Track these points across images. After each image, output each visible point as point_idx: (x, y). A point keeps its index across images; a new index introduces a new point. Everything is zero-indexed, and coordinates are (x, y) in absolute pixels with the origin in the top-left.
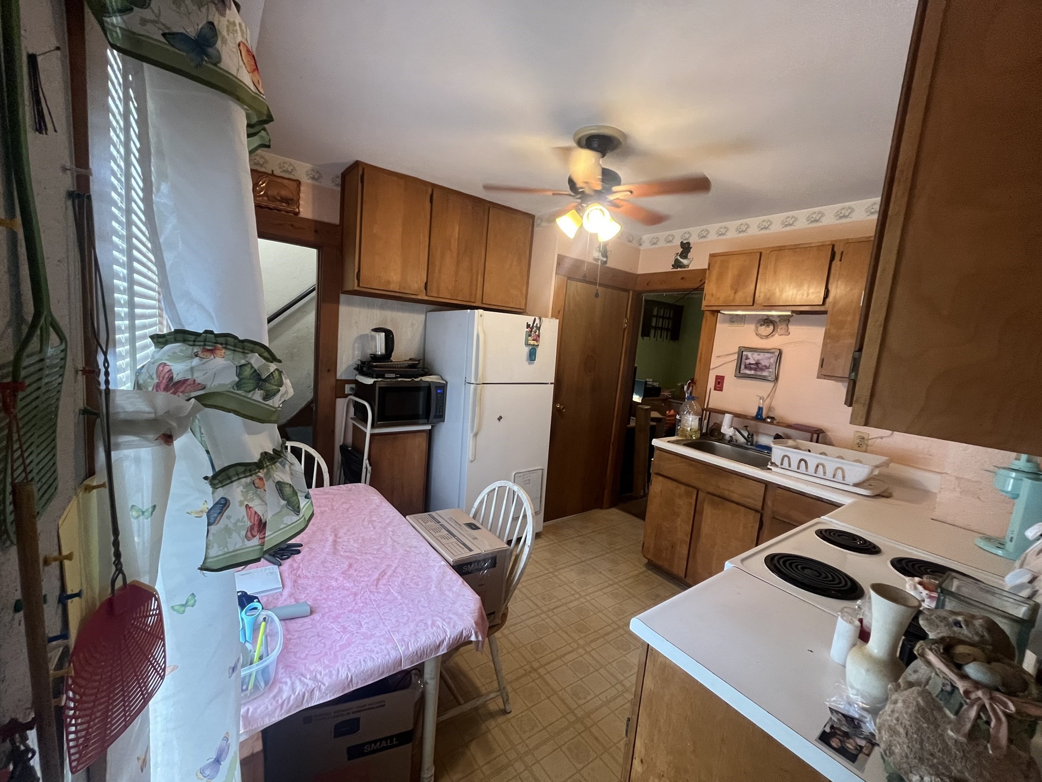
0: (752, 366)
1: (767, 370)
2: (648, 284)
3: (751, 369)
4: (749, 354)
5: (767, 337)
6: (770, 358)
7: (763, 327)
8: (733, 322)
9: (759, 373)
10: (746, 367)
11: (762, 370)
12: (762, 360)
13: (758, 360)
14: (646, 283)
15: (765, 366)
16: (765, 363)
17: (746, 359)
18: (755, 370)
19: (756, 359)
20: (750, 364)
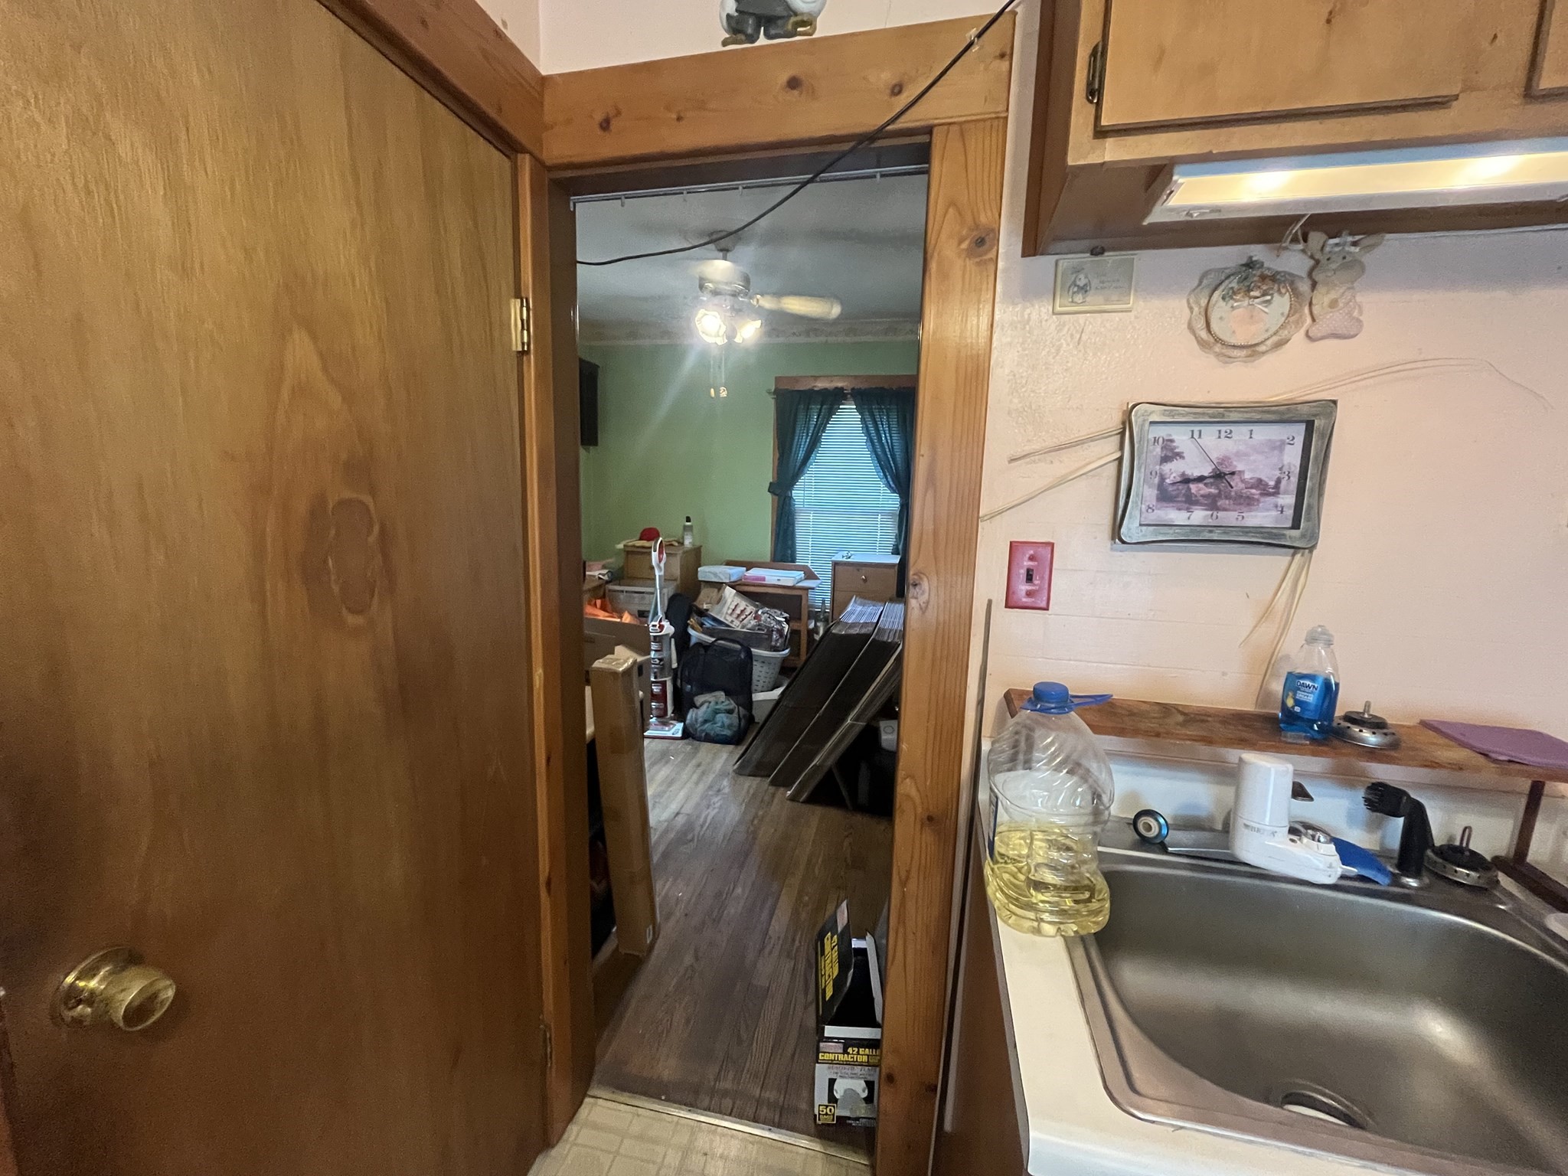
0: (1193, 487)
1: (1270, 500)
2: (605, 125)
3: (1190, 502)
4: (1181, 437)
5: (1252, 350)
6: (1280, 447)
7: (1242, 304)
8: (1084, 289)
9: (1229, 518)
10: (1165, 496)
11: (1246, 502)
12: (1238, 454)
13: (1224, 460)
14: (599, 117)
15: (1259, 483)
16: (1252, 468)
17: (1165, 459)
18: (1212, 503)
19: (1215, 456)
20: (1186, 480)
